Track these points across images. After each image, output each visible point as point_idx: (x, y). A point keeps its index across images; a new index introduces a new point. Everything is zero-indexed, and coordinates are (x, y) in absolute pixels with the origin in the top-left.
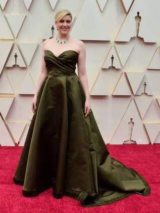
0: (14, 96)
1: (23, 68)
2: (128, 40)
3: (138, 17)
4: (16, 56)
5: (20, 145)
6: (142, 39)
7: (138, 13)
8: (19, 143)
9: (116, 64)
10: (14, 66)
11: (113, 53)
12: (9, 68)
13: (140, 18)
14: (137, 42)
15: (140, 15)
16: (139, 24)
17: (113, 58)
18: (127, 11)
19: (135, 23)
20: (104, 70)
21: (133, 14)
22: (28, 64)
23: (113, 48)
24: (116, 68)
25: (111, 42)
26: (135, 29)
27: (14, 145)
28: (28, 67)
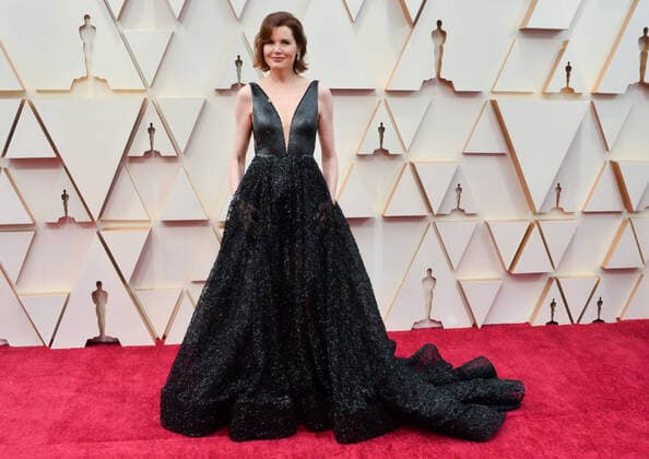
0: (151, 226)
1: (170, 159)
2: (416, 86)
3: (440, 33)
4: (151, 130)
5: (167, 342)
6: (449, 84)
7: (439, 23)
8: (164, 337)
9: (391, 145)
10: (148, 154)
11: (382, 117)
12: (134, 159)
13: (444, 34)
14: (437, 90)
15: (443, 28)
16: (441, 48)
17: (382, 129)
18: (413, 20)
19: (433, 46)
20: (361, 157)
21: (427, 25)
22: (182, 148)
23: (382, 106)
24: (391, 152)
25: (377, 91)
26: (433, 60)
27: (153, 343)
28: (182, 156)
